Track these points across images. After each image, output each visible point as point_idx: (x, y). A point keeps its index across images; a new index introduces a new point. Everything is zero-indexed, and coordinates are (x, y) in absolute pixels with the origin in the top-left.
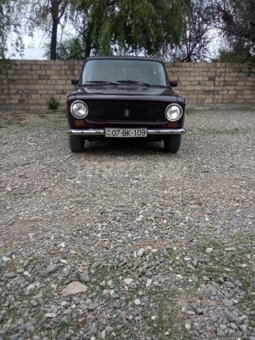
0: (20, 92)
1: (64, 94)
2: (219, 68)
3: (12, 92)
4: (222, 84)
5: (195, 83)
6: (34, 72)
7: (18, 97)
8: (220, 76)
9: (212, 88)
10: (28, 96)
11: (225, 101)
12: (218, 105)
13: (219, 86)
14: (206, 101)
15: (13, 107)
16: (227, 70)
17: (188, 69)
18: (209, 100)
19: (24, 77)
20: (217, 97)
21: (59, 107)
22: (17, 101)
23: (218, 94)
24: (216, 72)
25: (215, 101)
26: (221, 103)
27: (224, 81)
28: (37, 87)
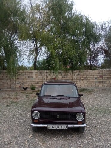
0: (20, 83)
1: (38, 83)
2: (104, 72)
3: (17, 83)
4: (106, 79)
5: (94, 78)
6: (27, 75)
7: (19, 85)
8: (105, 75)
9: (102, 80)
10: (23, 85)
11: (108, 86)
12: (105, 88)
13: (105, 79)
14: (100, 86)
15: (16, 89)
16: (108, 73)
17: (90, 73)
18: (101, 85)
19: (22, 77)
20: (104, 84)
21: (35, 89)
22: (18, 87)
23: (105, 83)
24: (103, 74)
25: (104, 86)
26: (107, 87)
27: (107, 77)
28: (27, 81)
